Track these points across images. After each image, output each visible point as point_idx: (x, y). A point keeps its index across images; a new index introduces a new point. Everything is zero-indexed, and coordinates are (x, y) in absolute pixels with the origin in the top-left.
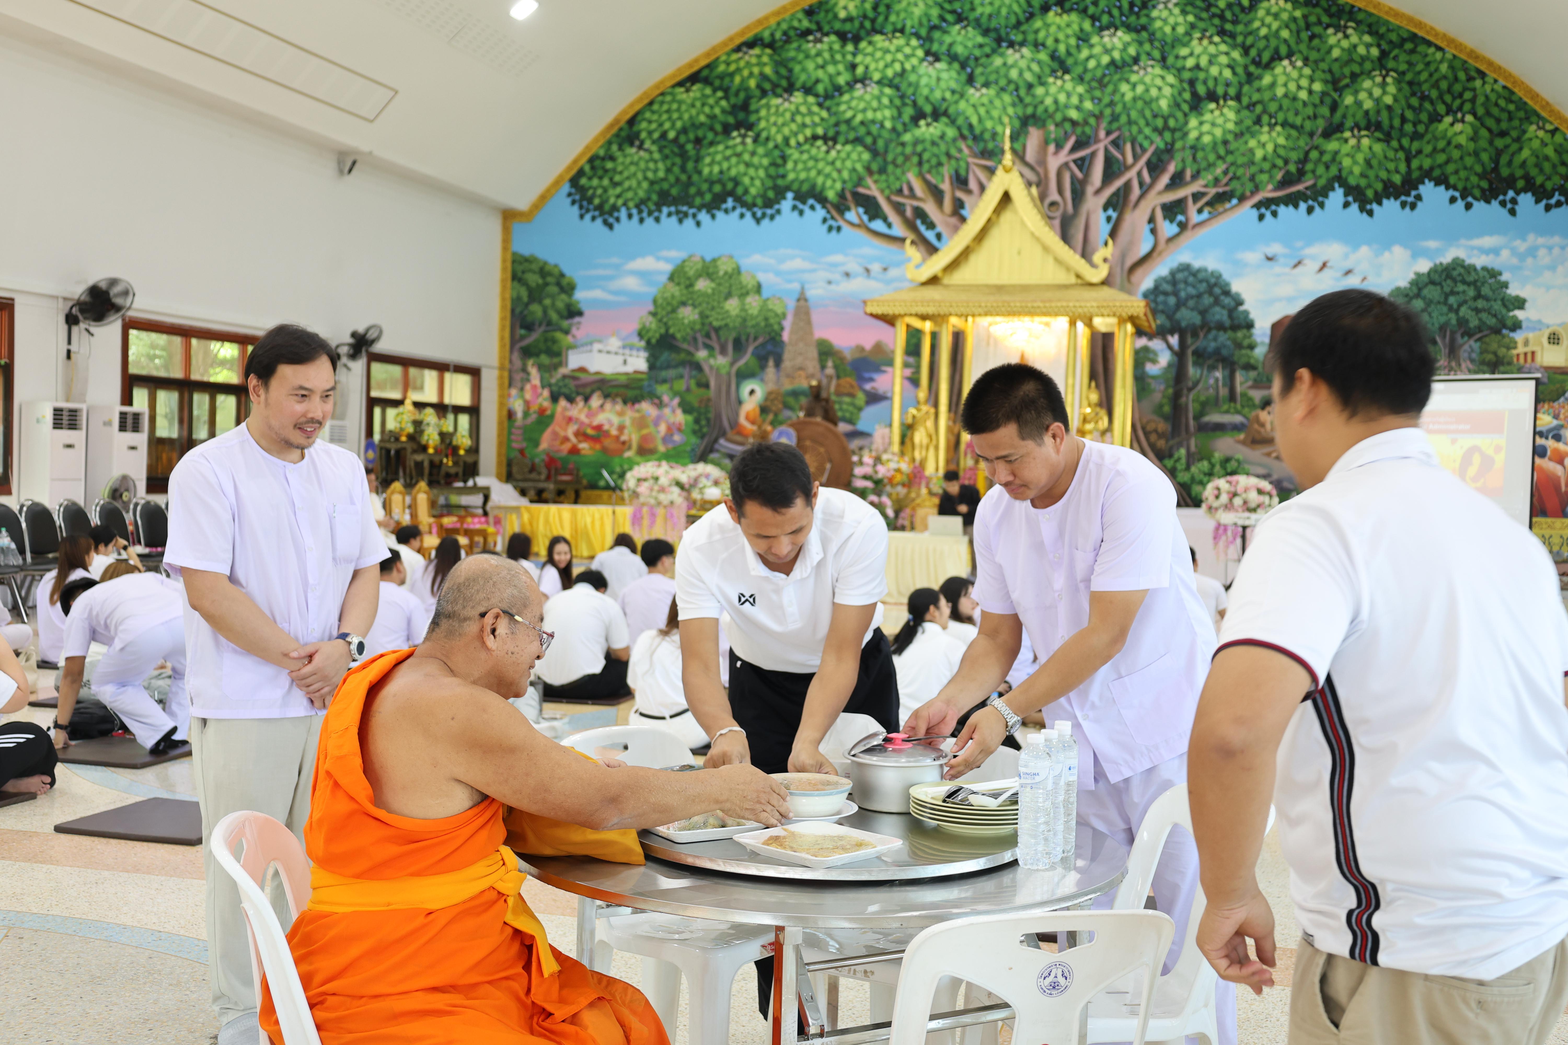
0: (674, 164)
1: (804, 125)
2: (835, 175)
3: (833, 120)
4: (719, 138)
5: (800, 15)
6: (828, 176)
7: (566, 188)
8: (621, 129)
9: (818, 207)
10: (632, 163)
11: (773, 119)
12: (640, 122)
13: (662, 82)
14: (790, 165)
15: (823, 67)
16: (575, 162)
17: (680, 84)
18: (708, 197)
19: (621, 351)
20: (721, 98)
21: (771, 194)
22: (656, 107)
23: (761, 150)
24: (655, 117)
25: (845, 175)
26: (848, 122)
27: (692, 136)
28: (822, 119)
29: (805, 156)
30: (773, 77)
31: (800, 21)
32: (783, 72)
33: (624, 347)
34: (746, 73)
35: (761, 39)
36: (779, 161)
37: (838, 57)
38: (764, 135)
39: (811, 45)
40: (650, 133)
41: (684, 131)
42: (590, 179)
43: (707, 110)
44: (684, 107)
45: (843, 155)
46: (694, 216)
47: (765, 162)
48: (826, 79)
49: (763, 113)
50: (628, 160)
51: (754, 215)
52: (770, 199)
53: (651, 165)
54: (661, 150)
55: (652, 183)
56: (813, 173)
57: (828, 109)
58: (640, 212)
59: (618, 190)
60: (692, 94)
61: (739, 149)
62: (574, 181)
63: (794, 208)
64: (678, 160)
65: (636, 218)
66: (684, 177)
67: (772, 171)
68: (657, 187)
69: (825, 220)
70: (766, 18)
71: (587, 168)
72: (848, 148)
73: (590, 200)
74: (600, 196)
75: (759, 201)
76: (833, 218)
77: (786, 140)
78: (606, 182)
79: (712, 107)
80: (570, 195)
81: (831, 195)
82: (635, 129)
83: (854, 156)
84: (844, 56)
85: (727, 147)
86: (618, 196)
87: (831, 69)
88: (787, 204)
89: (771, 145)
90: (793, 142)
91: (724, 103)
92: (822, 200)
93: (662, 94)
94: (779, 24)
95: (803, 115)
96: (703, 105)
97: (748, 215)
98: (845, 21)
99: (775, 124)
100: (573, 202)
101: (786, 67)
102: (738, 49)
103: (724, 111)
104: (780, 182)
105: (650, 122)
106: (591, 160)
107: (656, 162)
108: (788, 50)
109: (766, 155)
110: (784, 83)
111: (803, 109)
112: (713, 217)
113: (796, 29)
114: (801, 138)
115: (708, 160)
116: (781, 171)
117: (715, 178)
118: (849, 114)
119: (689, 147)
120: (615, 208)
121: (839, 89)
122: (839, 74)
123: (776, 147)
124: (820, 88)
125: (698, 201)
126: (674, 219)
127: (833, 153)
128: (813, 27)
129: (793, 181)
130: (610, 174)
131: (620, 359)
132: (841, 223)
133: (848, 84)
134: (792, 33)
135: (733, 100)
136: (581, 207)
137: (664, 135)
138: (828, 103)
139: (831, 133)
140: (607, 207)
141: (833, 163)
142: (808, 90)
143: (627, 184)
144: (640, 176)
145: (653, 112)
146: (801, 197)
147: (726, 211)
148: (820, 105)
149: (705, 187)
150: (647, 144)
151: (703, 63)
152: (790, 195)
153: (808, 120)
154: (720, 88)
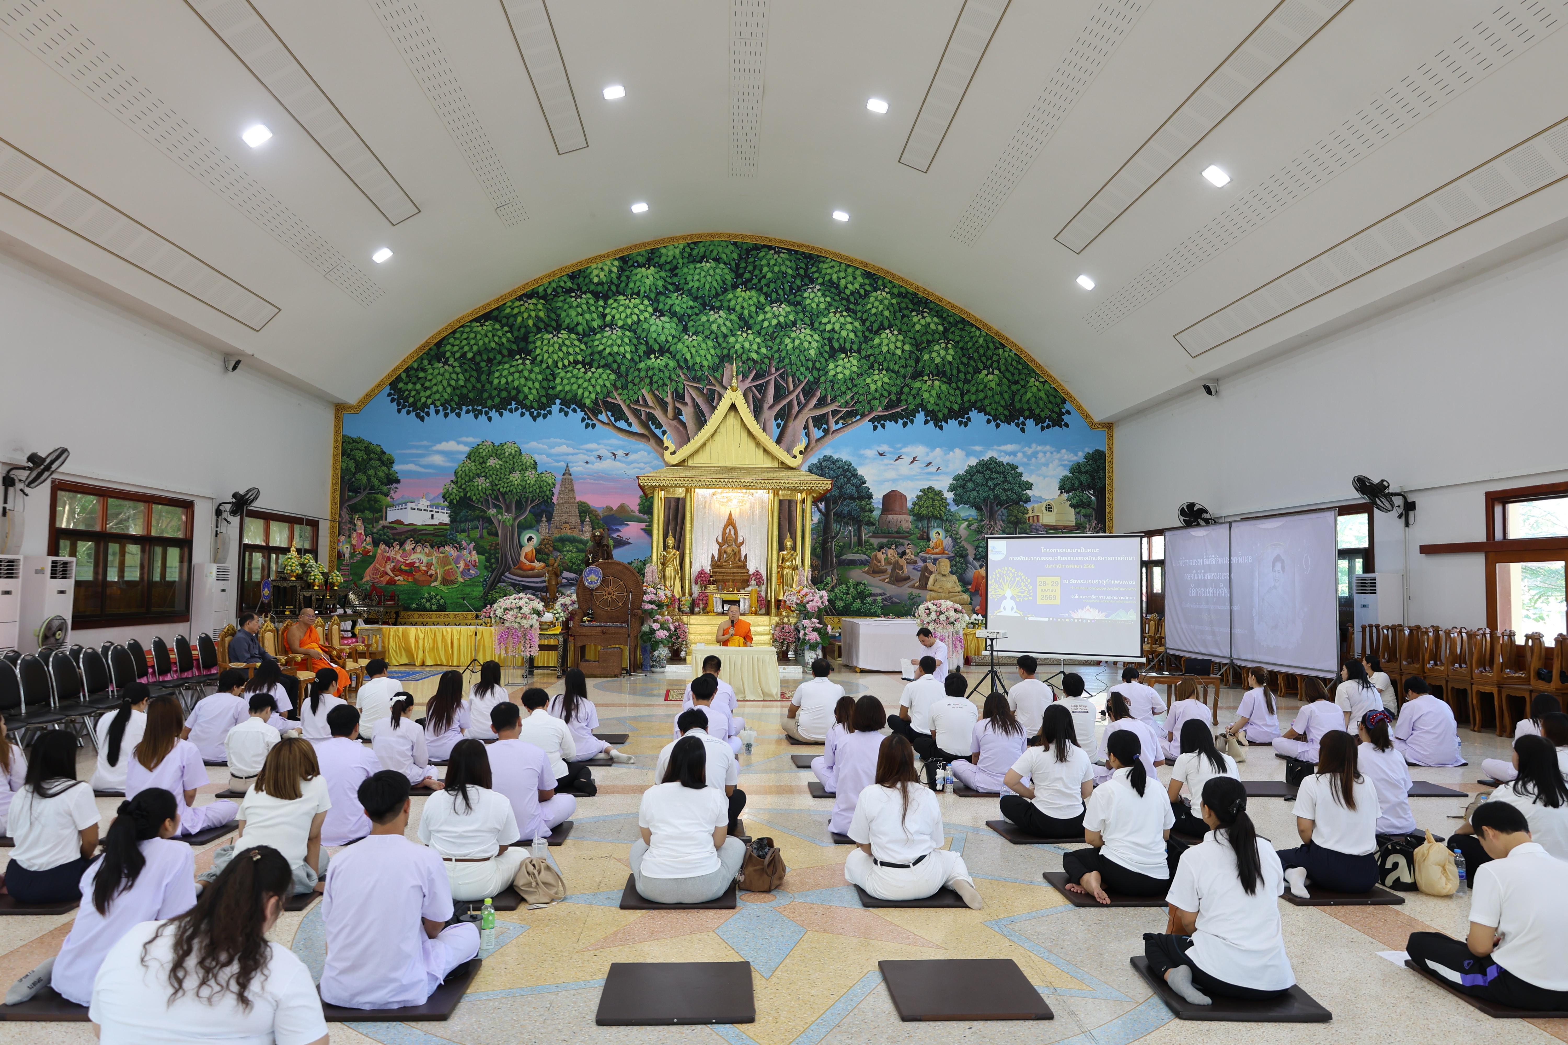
0: (471, 376)
1: (569, 354)
2: (591, 388)
3: (589, 351)
4: (506, 359)
5: (565, 279)
6: (585, 389)
7: (387, 390)
8: (430, 349)
9: (579, 410)
10: (439, 374)
11: (545, 348)
12: (445, 346)
13: (463, 318)
14: (558, 380)
15: (581, 315)
16: (394, 371)
17: (476, 320)
18: (497, 400)
19: (429, 509)
20: (507, 332)
21: (544, 400)
22: (457, 335)
23: (536, 369)
24: (457, 342)
25: (598, 389)
26: (600, 353)
27: (485, 357)
28: (581, 350)
29: (569, 375)
30: (546, 319)
31: (565, 282)
32: (553, 316)
33: (431, 506)
34: (526, 315)
35: (538, 293)
36: (550, 377)
37: (593, 308)
38: (539, 358)
39: (573, 299)
40: (453, 353)
41: (479, 353)
42: (406, 384)
43: (496, 339)
44: (479, 337)
45: (597, 375)
46: (487, 413)
47: (540, 377)
48: (585, 323)
49: (538, 343)
50: (436, 372)
51: (531, 414)
52: (543, 403)
53: (454, 376)
54: (461, 366)
55: (454, 389)
56: (575, 387)
57: (586, 344)
58: (445, 409)
59: (428, 393)
60: (485, 328)
61: (521, 367)
62: (393, 385)
63: (561, 410)
64: (474, 374)
65: (442, 413)
66: (479, 386)
67: (545, 384)
68: (458, 392)
69: (583, 420)
70: (541, 279)
71: (404, 376)
72: (600, 370)
73: (406, 399)
74: (414, 397)
75: (535, 405)
76: (589, 418)
77: (556, 363)
78: (418, 386)
79: (500, 337)
80: (389, 395)
81: (588, 402)
82: (441, 350)
83: (604, 376)
84: (597, 308)
85: (511, 366)
86: (428, 397)
87: (587, 316)
88: (555, 408)
89: (544, 366)
90: (560, 365)
91: (509, 335)
92: (582, 406)
93: (462, 326)
94: (550, 283)
95: (568, 347)
96: (493, 336)
97: (527, 413)
98: (597, 284)
99: (547, 351)
100: (392, 401)
101: (555, 313)
102: (520, 298)
103: (509, 341)
104: (550, 392)
105: (453, 346)
106: (407, 371)
107: (458, 374)
108: (557, 302)
109: (540, 373)
110: (554, 324)
111: (567, 342)
112: (501, 415)
113: (563, 288)
114: (566, 362)
115: (497, 374)
116: (552, 384)
117: (502, 388)
118: (601, 347)
119: (483, 364)
120: (426, 405)
121: (593, 331)
122: (593, 320)
123: (548, 367)
124: (580, 329)
125: (489, 403)
126: (471, 414)
127: (590, 374)
128: (575, 287)
129: (560, 392)
130: (422, 381)
131: (429, 514)
132: (595, 422)
133: (600, 327)
134: (559, 290)
135: (516, 334)
136: (399, 404)
137: (464, 355)
138: (585, 339)
139: (588, 360)
140: (419, 405)
141: (589, 380)
142: (571, 330)
143: (435, 389)
144: (445, 383)
145: (455, 339)
146: (566, 403)
147: (511, 411)
148: (580, 340)
149: (495, 393)
150: (451, 361)
151: (493, 307)
152: (558, 401)
153: (571, 350)
154: (507, 325)
